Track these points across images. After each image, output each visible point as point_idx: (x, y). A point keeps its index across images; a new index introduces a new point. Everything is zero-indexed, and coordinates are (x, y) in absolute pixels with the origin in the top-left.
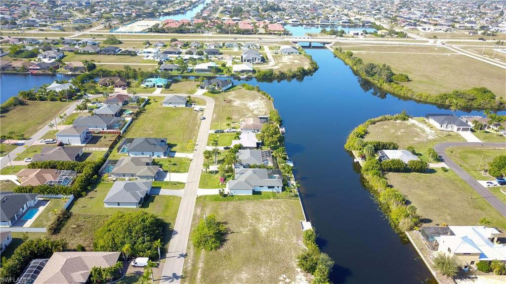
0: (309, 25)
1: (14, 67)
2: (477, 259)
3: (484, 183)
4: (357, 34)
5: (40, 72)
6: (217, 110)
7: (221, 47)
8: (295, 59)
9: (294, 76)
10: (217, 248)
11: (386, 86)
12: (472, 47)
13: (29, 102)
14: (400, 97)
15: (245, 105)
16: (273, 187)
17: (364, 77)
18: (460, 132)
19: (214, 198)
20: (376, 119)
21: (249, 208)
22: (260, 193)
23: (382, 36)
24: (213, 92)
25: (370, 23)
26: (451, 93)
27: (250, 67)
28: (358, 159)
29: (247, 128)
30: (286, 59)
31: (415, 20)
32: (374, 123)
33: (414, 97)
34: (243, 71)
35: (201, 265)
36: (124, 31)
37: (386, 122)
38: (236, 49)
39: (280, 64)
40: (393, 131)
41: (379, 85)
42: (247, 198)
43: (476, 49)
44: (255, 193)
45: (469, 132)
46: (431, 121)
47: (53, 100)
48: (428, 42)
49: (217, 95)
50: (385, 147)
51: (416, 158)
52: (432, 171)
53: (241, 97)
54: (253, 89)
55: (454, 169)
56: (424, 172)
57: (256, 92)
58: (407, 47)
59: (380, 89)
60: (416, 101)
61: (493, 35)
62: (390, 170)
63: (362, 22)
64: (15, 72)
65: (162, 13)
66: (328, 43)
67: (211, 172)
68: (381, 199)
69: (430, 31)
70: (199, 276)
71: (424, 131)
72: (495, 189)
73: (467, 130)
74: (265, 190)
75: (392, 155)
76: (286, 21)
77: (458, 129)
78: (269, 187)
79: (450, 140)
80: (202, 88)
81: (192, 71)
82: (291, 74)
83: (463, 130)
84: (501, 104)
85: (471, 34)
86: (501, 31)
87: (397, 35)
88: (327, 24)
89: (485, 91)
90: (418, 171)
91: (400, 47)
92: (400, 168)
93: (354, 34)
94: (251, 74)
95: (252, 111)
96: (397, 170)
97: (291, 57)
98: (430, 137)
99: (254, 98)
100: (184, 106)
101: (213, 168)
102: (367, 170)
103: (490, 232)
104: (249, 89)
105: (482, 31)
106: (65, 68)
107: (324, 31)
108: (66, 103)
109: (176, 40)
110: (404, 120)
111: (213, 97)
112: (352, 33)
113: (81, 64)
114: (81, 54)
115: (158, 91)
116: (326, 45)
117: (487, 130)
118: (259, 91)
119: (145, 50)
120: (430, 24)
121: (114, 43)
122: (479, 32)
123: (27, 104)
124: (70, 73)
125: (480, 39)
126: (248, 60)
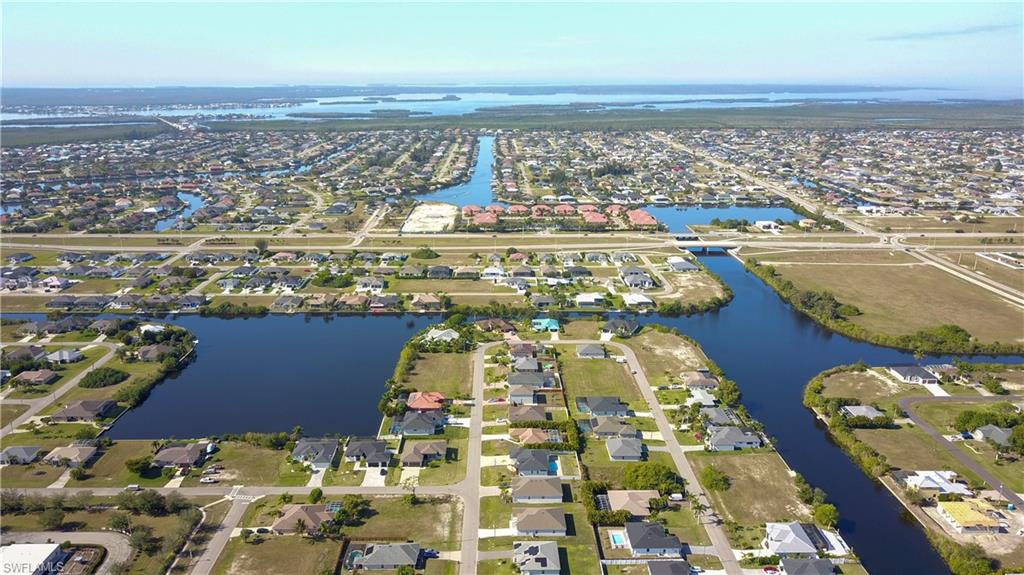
0: (685, 204)
1: (350, 306)
2: (938, 493)
3: (949, 438)
4: (769, 227)
5: (385, 310)
6: (641, 361)
7: (581, 261)
8: (697, 280)
9: (710, 309)
10: (726, 489)
11: (831, 324)
12: (944, 249)
13: (422, 355)
14: (851, 339)
15: (671, 354)
16: (751, 443)
17: (799, 309)
18: (927, 385)
19: (702, 453)
20: (831, 371)
21: (737, 460)
22: (740, 449)
23: (808, 230)
24: (623, 337)
25: (782, 198)
26: (915, 334)
27: (644, 296)
28: (820, 416)
29: (694, 384)
30: (684, 279)
31: (853, 190)
32: (828, 376)
33: (869, 339)
34: (640, 304)
36: (418, 230)
37: (844, 374)
38: (604, 264)
39: (681, 290)
40: (851, 384)
41: (822, 321)
42: (730, 453)
43: (949, 252)
44: (736, 449)
45: (936, 384)
46: (893, 372)
47: (448, 352)
48: (877, 240)
49: (628, 341)
50: (847, 403)
51: (880, 414)
52: (898, 427)
53: (659, 343)
54: (669, 331)
55: (920, 425)
56: (890, 428)
57: (674, 335)
58: (848, 253)
59: (824, 326)
60: (872, 344)
61: (979, 222)
62: (856, 426)
63: (769, 198)
64: (353, 311)
65: (439, 186)
66: (730, 248)
67: (684, 431)
68: (852, 452)
69: (879, 214)
70: (723, 506)
71: (886, 385)
72: (960, 442)
73: (933, 382)
74: (744, 446)
75: (855, 411)
76: (645, 196)
77: (924, 382)
78: (748, 443)
79: (915, 395)
80: (605, 331)
81: (574, 304)
82: (705, 307)
83: (929, 382)
84: (976, 347)
85: (945, 221)
86: (993, 212)
87: (829, 227)
88: (712, 202)
89: (957, 330)
90: (883, 427)
91: (838, 253)
92: (865, 424)
93: (764, 227)
94: (651, 307)
95: (684, 362)
96: (864, 427)
97: (689, 276)
98: (894, 391)
99: (677, 345)
100: (603, 357)
101: (684, 427)
102: (834, 426)
103: (948, 474)
104: (663, 331)
105: (961, 216)
106: (415, 304)
107: (717, 222)
108: (464, 355)
109: (515, 251)
110: (862, 371)
111: (624, 343)
112: (760, 224)
113: (430, 298)
114: (404, 278)
115: (555, 337)
116: (729, 251)
117: (956, 382)
118: (677, 334)
119: (486, 271)
120: (879, 198)
121: (429, 257)
122: (957, 217)
123: (423, 358)
124: (423, 311)
125: (958, 232)
126: (636, 285)
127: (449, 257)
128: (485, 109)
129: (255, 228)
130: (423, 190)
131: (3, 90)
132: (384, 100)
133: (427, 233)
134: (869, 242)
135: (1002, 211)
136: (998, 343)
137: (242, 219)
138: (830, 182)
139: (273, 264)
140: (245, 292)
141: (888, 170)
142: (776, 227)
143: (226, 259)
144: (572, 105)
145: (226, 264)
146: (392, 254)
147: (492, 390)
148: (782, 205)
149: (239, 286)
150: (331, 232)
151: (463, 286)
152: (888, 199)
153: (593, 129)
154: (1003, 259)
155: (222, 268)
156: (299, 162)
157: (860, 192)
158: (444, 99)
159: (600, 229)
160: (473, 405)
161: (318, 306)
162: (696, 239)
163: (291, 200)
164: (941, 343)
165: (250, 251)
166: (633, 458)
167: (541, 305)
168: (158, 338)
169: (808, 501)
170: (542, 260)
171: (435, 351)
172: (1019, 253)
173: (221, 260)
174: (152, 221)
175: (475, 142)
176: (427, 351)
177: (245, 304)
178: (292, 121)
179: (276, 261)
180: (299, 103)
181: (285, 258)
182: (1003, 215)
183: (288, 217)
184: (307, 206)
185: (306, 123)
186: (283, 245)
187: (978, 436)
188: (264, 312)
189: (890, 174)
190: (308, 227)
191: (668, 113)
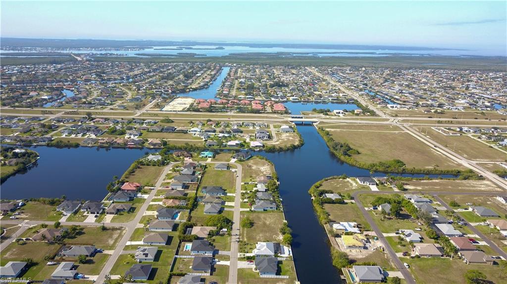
0: (305, 101)
1: (118, 144)
2: (345, 232)
3: (367, 209)
4: (339, 113)
5: (134, 146)
6: (243, 172)
7: (241, 126)
8: (290, 136)
9: (288, 149)
10: (250, 227)
11: (343, 158)
12: (417, 125)
13: (141, 166)
15: (259, 169)
16: (272, 208)
17: (332, 151)
18: (371, 186)
19: (248, 212)
20: (328, 178)
21: (262, 216)
22: (267, 210)
23: (357, 115)
24: (241, 161)
25: (354, 100)
26: (379, 163)
27: (261, 143)
28: (313, 198)
29: (260, 182)
30: (284, 136)
31: (391, 97)
32: (327, 180)
33: (356, 165)
34: (257, 146)
35: (245, 232)
36: (170, 110)
37: (334, 180)
38: (251, 128)
39: (280, 141)
40: (335, 184)
41: (338, 156)
42: (261, 212)
43: (420, 127)
44: (264, 210)
45: (375, 186)
46: (358, 180)
47: (153, 165)
48: (388, 120)
49: (243, 162)
50: (327, 192)
51: (340, 197)
52: (347, 203)
53: (256, 164)
54: (263, 159)
55: (357, 203)
56: (341, 204)
57: (265, 161)
58: (371, 126)
59: (338, 158)
60: (358, 167)
61: (441, 113)
62: (326, 203)
63: (347, 99)
64: (119, 146)
65: (191, 90)
66: (315, 122)
67: (245, 202)
68: (318, 214)
69: (396, 108)
70: (245, 235)
71: (351, 184)
72: (371, 211)
73: (374, 184)
74: (269, 209)
75: (329, 196)
76: (288, 98)
77: (370, 184)
79: (363, 190)
80: (234, 158)
81: (226, 146)
82: (286, 149)
83: (372, 184)
84: (404, 170)
85: (426, 113)
86: (451, 109)
87: (369, 114)
88: (319, 101)
89: (399, 162)
90: (338, 203)
91: (366, 125)
92: (331, 202)
93: (337, 113)
94: (262, 148)
95: (263, 172)
96: (329, 203)
97: (288, 134)
98: (354, 188)
99: (264, 165)
100: (226, 169)
101: (245, 200)
103: (353, 224)
104: (261, 159)
105: (434, 110)
106: (149, 144)
107: (315, 110)
108: (161, 167)
109: (211, 121)
110: (344, 179)
111: (240, 164)
112: (335, 111)
113: (158, 141)
114: (151, 132)
115: (209, 160)
116: (314, 124)
117: (385, 185)
118: (266, 160)
119: (192, 129)
120: (401, 101)
121: (168, 122)
122: (433, 111)
123: (141, 168)
124: (152, 147)
125: (429, 117)
126: (260, 138)
127: (178, 123)
128: (234, 54)
129: (92, 107)
130: (183, 91)
131: (2, 38)
132: (186, 48)
133: (174, 111)
134: (384, 121)
135: (456, 109)
136: (414, 168)
137: (87, 102)
138: (382, 93)
139: (93, 124)
140: (73, 136)
141: (413, 88)
142: (342, 113)
143: (71, 121)
144: (278, 53)
145: (70, 123)
146: (150, 121)
147: (165, 183)
148: (353, 103)
149: (70, 134)
150: (127, 110)
151: (178, 136)
152: (405, 102)
153: (281, 65)
154: (442, 131)
155: (67, 125)
156: (129, 77)
157: (393, 98)
158: (216, 49)
159: (258, 112)
160: (154, 189)
161: (103, 143)
162: (302, 118)
163: (116, 95)
164: (388, 167)
165: (83, 118)
166: (214, 213)
167: (210, 145)
168: (19, 155)
169: (284, 233)
170: (222, 125)
171: (148, 165)
172: (452, 128)
173: (68, 121)
174: (44, 103)
175: (220, 69)
176: (144, 165)
177: (69, 142)
178: (136, 57)
179: (94, 122)
180: (143, 49)
181: (99, 121)
182: (457, 110)
183: (110, 102)
184: (123, 97)
185: (142, 58)
186: (102, 115)
187: (380, 208)
188: (77, 146)
189: (414, 90)
190: (117, 107)
191: (323, 58)
